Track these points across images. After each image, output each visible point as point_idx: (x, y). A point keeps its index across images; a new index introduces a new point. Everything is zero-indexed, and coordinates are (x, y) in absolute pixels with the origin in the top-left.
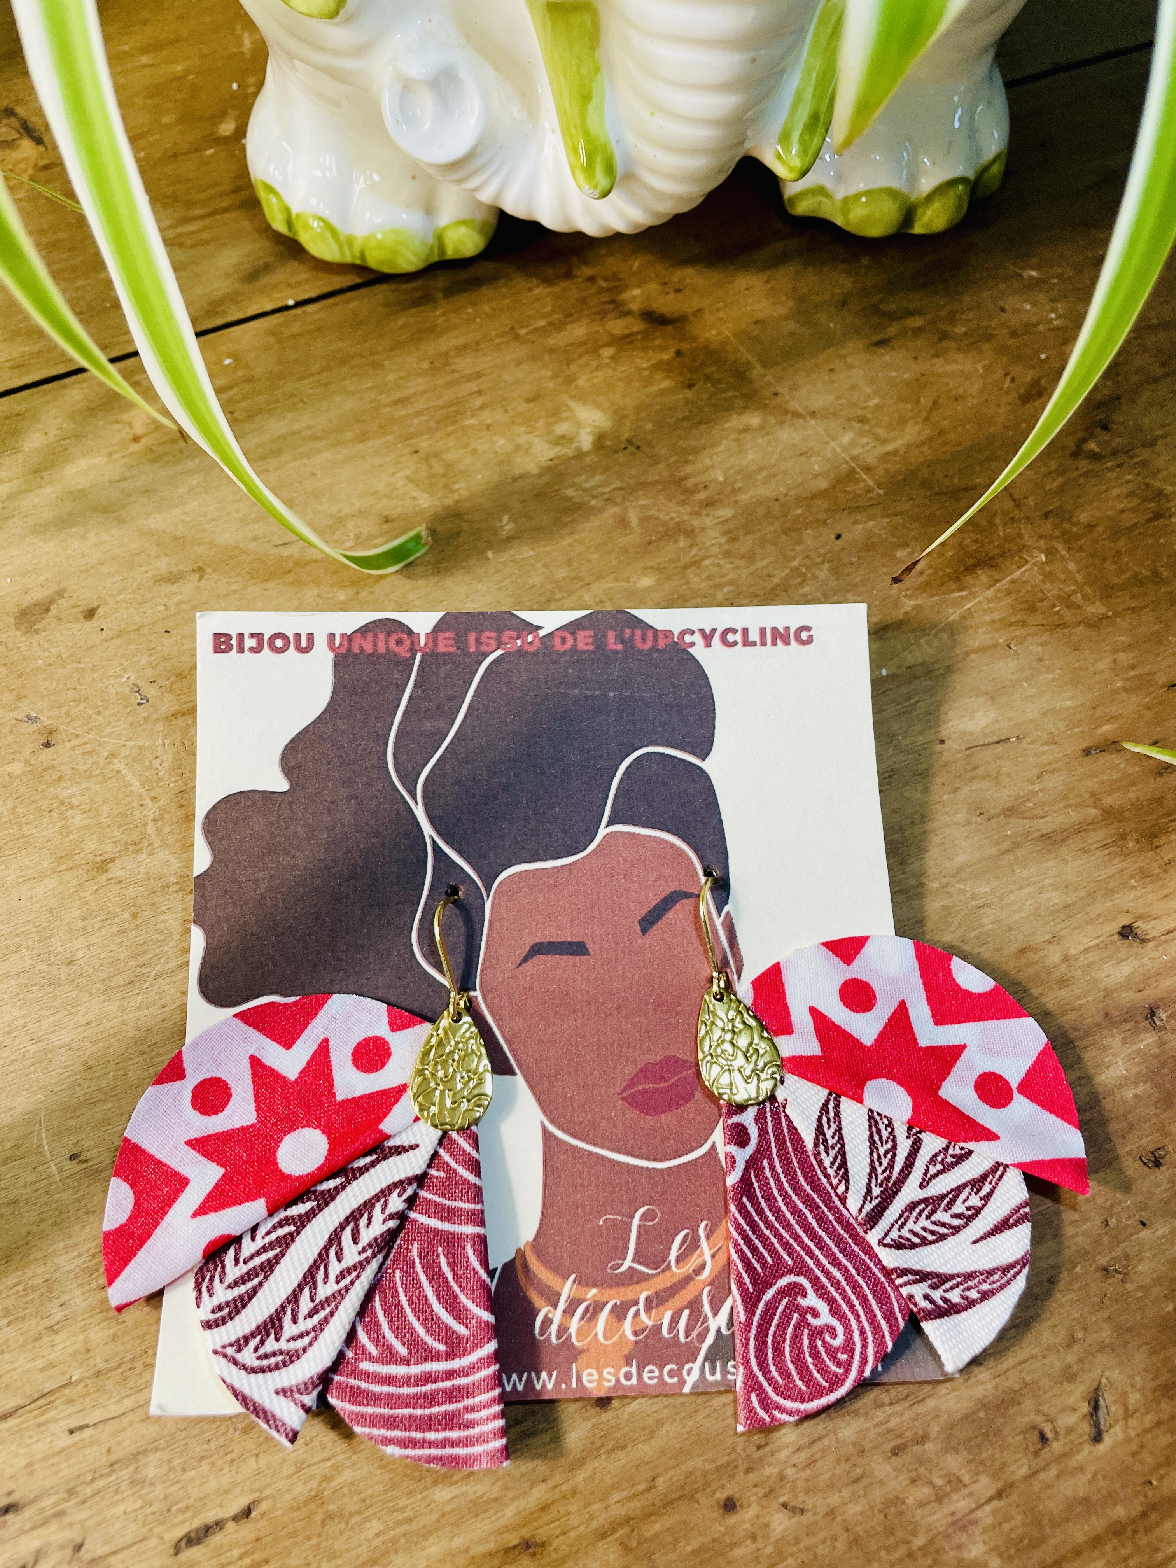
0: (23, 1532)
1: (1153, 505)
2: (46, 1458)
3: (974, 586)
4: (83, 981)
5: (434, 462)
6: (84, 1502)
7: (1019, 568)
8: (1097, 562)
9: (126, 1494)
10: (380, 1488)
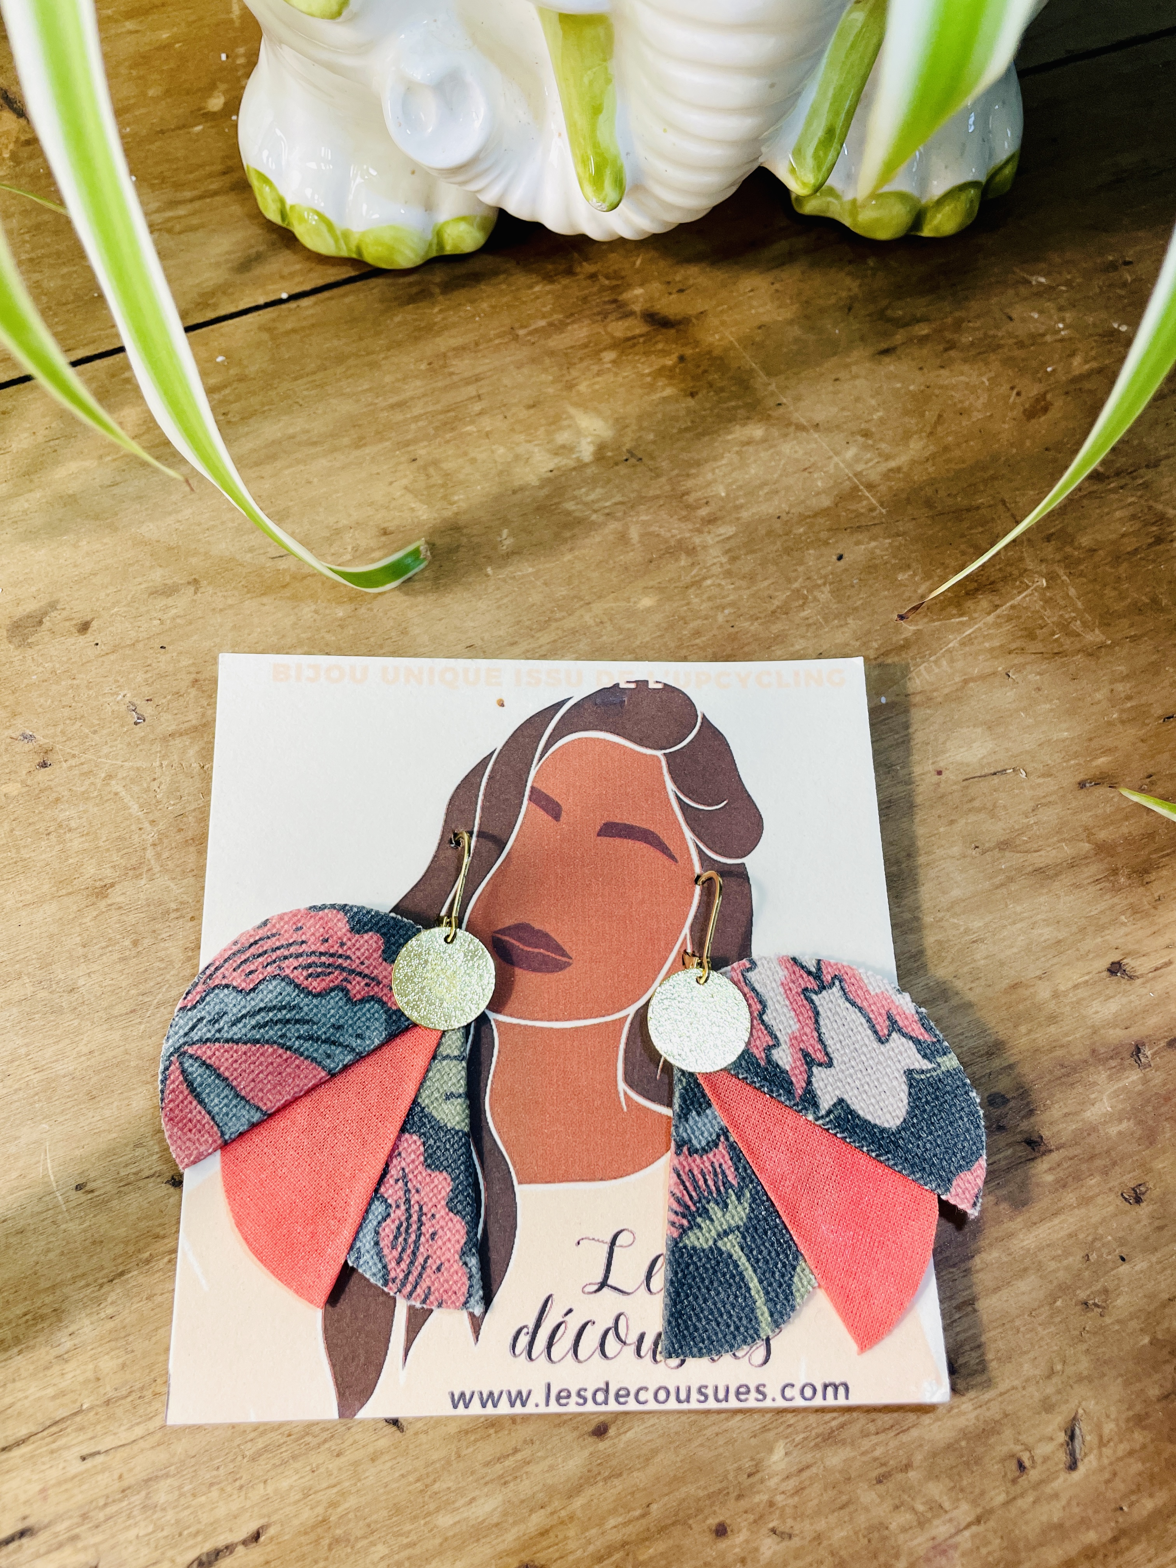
0: (38, 1556)
1: (1154, 528)
2: (59, 1484)
3: (975, 611)
4: (85, 1009)
5: (431, 470)
6: (97, 1527)
7: (1020, 593)
8: (1098, 587)
9: (138, 1518)
10: (384, 1513)
